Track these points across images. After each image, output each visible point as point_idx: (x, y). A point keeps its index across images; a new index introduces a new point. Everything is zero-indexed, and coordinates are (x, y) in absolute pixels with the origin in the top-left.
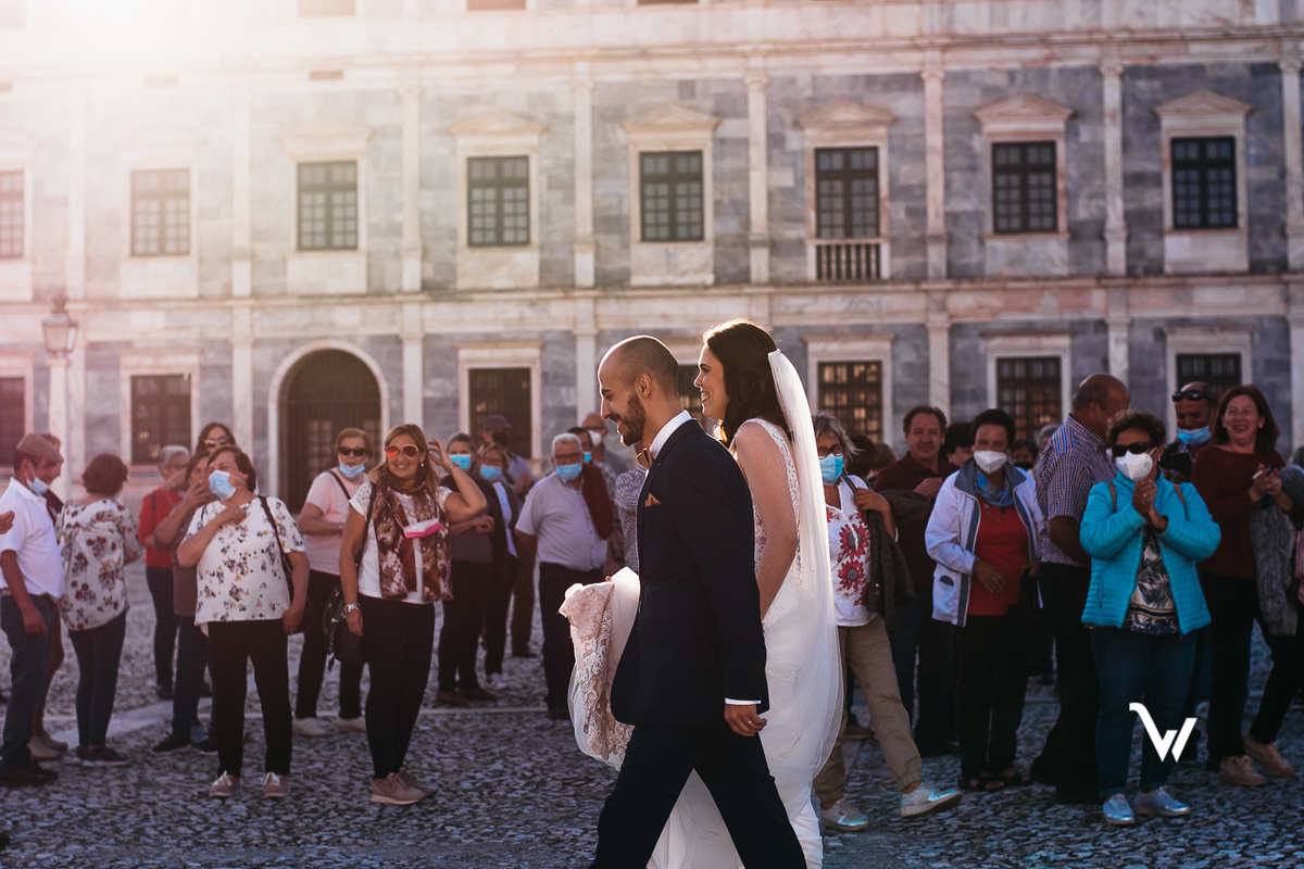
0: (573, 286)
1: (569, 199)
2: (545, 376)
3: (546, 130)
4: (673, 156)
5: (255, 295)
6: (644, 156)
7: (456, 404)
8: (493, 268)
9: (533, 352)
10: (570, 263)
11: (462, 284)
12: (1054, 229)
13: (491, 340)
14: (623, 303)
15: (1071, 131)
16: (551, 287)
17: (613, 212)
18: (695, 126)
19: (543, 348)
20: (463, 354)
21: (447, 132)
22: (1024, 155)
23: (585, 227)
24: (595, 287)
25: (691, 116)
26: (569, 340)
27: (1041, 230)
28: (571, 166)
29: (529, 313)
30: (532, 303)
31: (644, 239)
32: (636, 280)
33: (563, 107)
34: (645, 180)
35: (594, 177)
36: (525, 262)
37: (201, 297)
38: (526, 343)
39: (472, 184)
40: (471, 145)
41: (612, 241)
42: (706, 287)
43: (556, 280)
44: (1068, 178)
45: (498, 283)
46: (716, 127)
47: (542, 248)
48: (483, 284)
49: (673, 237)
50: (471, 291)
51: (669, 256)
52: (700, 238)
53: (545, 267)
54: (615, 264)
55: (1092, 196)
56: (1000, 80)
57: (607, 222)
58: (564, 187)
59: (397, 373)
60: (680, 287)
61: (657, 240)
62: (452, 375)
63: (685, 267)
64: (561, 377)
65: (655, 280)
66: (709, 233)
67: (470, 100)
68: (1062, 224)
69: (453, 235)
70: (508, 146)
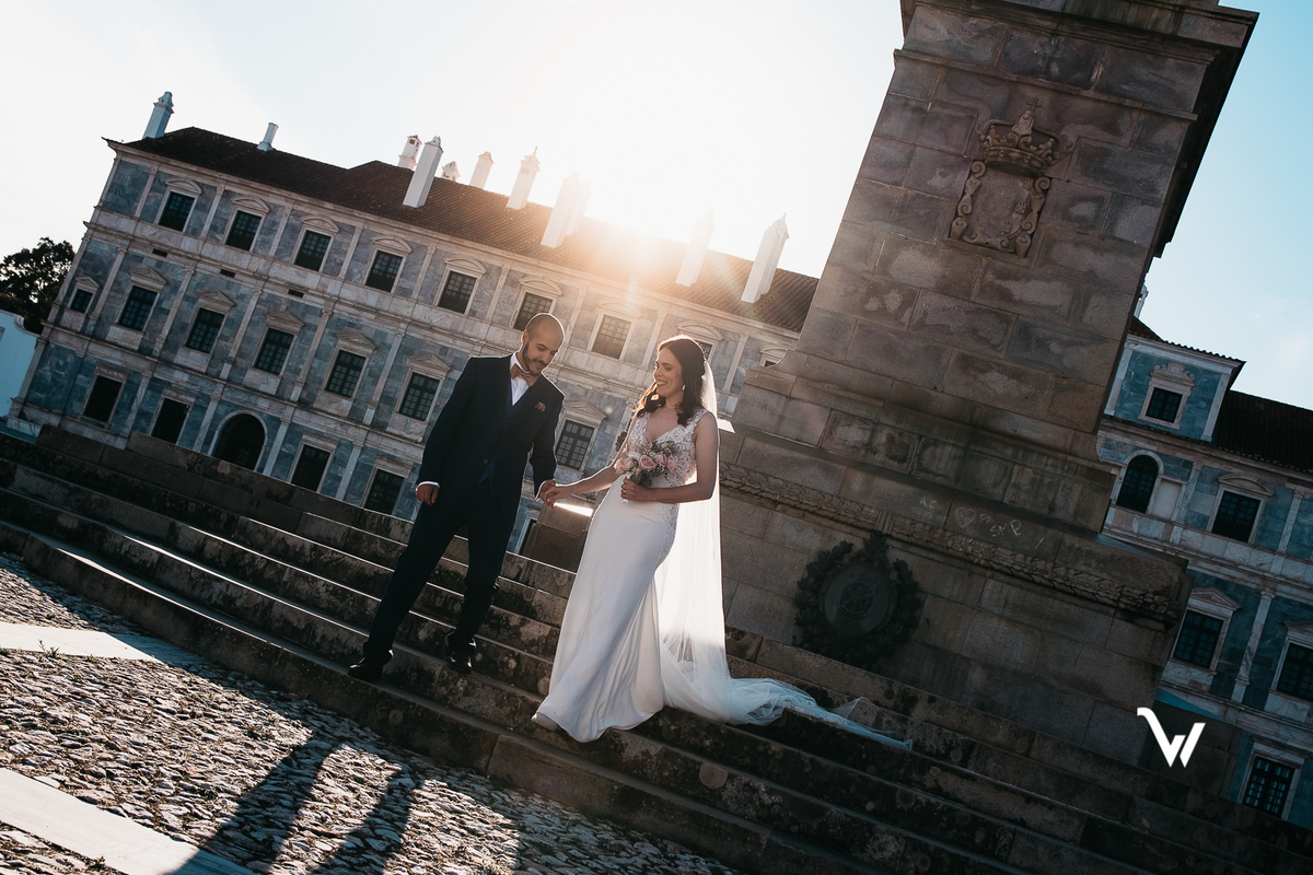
0: (361, 423)
1: (375, 383)
2: (334, 458)
3: (377, 348)
4: (427, 379)
5: (228, 380)
6: (414, 374)
7: (293, 458)
8: (331, 403)
9: (334, 447)
10: (364, 412)
11: (315, 405)
12: (578, 469)
13: (318, 435)
14: (380, 438)
15: (603, 426)
16: (351, 420)
17: (391, 395)
18: (440, 368)
19: (339, 445)
20: (304, 437)
21: (334, 335)
22: (579, 430)
23: (376, 398)
24: (347, 418)
25: (440, 363)
26: (351, 446)
27: (574, 468)
28: (381, 369)
29: (339, 428)
30: (342, 424)
31: (401, 412)
32: (388, 429)
33: (388, 341)
34: (411, 385)
35: (389, 377)
36: (346, 404)
37: (206, 374)
38: (332, 441)
39: (338, 362)
40: (342, 344)
41: (386, 408)
42: (416, 442)
43: (355, 417)
44: (593, 447)
45: (330, 410)
46: (449, 372)
47: (355, 401)
48: (324, 408)
49: (413, 416)
50: (317, 410)
51: (407, 423)
52: (424, 420)
53: (353, 409)
54: (383, 419)
55: (600, 459)
56: (581, 392)
57: (387, 398)
58: (374, 376)
59: (273, 435)
60: (405, 438)
61: (406, 415)
62: (296, 445)
63: (412, 430)
64: (341, 462)
65: (397, 432)
66: (428, 419)
67: (351, 325)
68: (583, 468)
69: (321, 382)
70: (360, 350)
